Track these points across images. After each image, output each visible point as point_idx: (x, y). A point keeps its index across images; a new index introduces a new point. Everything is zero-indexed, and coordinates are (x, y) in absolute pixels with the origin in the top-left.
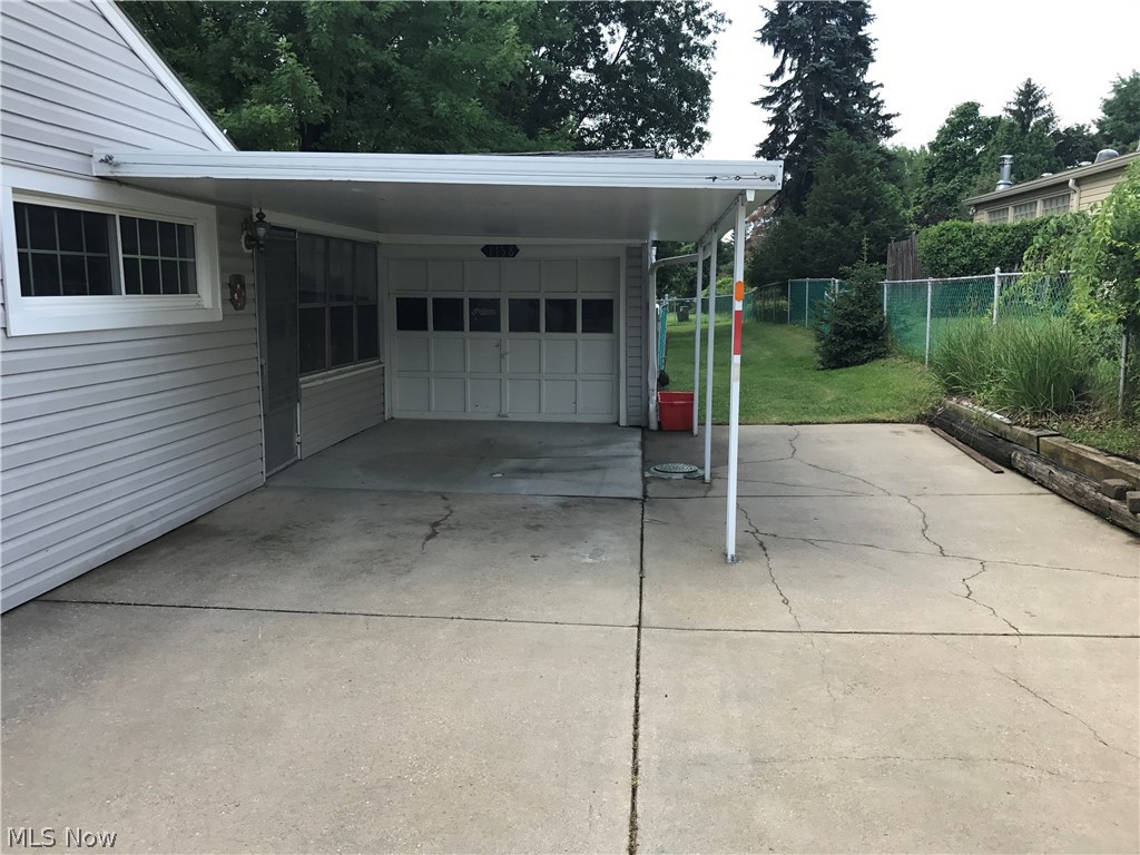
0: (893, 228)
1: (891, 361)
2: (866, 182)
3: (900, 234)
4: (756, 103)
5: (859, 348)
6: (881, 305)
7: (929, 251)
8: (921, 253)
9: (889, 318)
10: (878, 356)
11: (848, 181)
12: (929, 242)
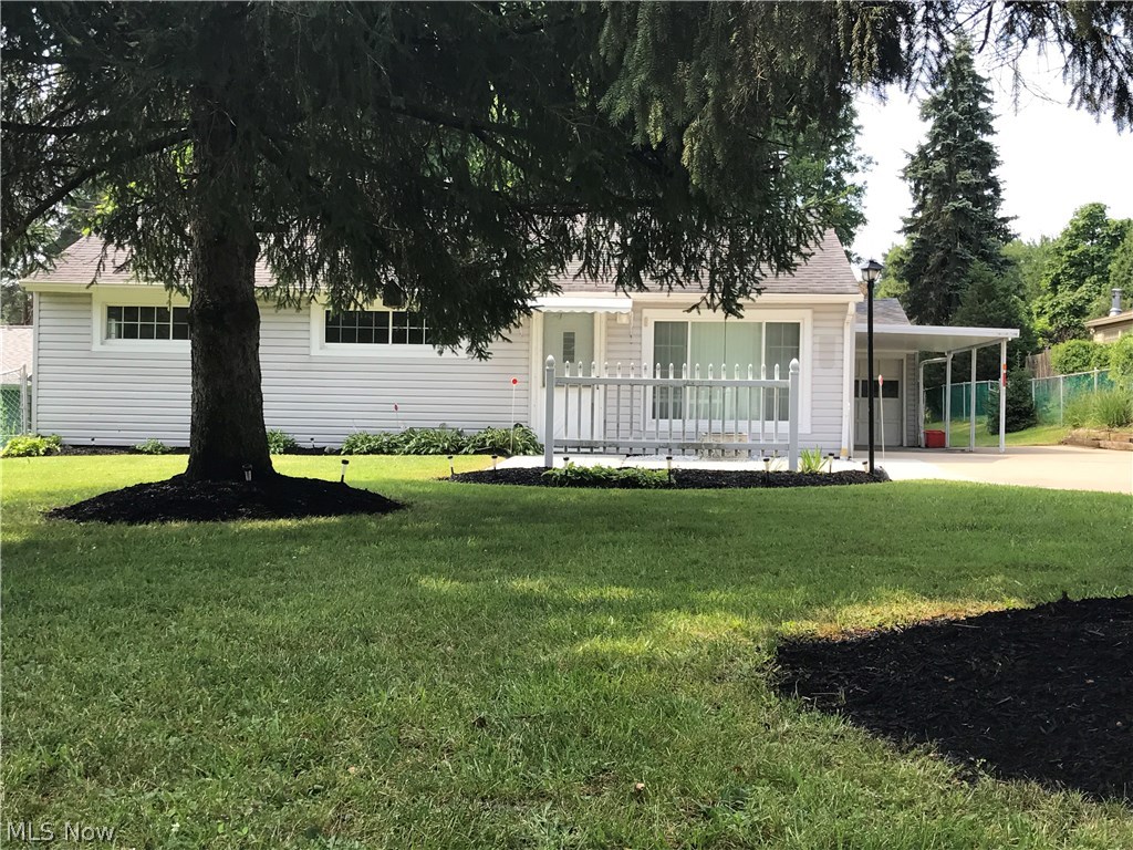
0: (1028, 344)
1: (1039, 429)
2: (1004, 306)
3: (1034, 349)
4: (899, 232)
5: (1017, 422)
6: (1031, 395)
7: (1060, 361)
8: (1054, 363)
9: (1037, 403)
10: (1030, 426)
11: (990, 305)
12: (1059, 355)
